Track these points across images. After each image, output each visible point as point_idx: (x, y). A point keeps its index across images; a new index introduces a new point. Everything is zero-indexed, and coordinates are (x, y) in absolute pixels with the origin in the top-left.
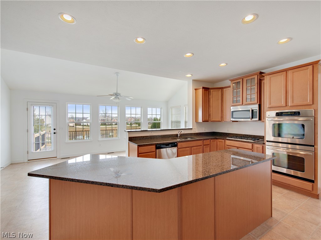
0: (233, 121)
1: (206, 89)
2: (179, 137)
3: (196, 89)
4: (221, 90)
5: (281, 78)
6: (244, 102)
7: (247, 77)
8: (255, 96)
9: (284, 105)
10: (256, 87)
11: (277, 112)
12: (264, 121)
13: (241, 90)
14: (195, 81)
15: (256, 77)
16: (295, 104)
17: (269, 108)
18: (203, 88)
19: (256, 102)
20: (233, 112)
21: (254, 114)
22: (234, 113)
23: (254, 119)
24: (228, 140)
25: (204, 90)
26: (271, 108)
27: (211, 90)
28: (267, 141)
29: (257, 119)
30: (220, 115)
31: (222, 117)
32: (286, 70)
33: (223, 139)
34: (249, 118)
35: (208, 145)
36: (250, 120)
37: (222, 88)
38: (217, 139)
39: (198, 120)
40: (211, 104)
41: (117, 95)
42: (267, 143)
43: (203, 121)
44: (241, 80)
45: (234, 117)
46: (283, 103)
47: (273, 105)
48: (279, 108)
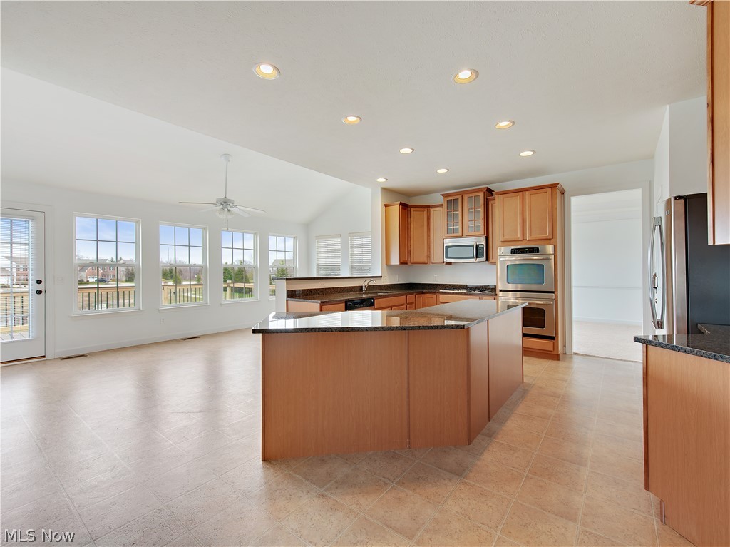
0: (447, 263)
1: (404, 206)
2: (366, 290)
3: (386, 206)
4: (426, 210)
5: (515, 201)
6: (465, 233)
7: (468, 192)
8: (481, 224)
9: (521, 239)
10: (481, 210)
11: (512, 247)
12: (495, 263)
13: (460, 212)
14: (386, 190)
15: (481, 194)
16: (534, 237)
17: (502, 242)
18: (401, 204)
19: (483, 233)
20: (447, 247)
21: (480, 251)
22: (449, 249)
23: (479, 260)
24: (442, 293)
25: (402, 208)
26: (505, 242)
27: (412, 210)
28: (501, 291)
29: (484, 259)
30: (425, 254)
31: (428, 256)
32: (522, 191)
33: (434, 293)
34: (473, 257)
35: (412, 303)
36: (473, 260)
37: (428, 207)
38: (423, 293)
39: (390, 262)
40: (412, 233)
41: (225, 203)
42: (501, 294)
43: (401, 263)
44: (459, 197)
45: (449, 256)
46: (519, 236)
47: (508, 237)
48: (515, 243)
